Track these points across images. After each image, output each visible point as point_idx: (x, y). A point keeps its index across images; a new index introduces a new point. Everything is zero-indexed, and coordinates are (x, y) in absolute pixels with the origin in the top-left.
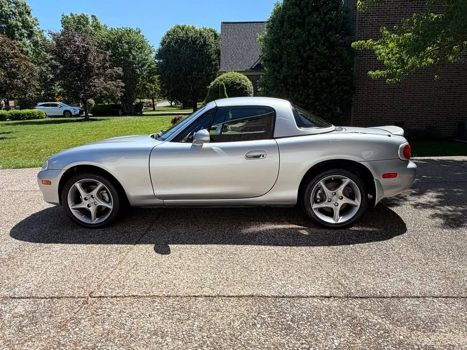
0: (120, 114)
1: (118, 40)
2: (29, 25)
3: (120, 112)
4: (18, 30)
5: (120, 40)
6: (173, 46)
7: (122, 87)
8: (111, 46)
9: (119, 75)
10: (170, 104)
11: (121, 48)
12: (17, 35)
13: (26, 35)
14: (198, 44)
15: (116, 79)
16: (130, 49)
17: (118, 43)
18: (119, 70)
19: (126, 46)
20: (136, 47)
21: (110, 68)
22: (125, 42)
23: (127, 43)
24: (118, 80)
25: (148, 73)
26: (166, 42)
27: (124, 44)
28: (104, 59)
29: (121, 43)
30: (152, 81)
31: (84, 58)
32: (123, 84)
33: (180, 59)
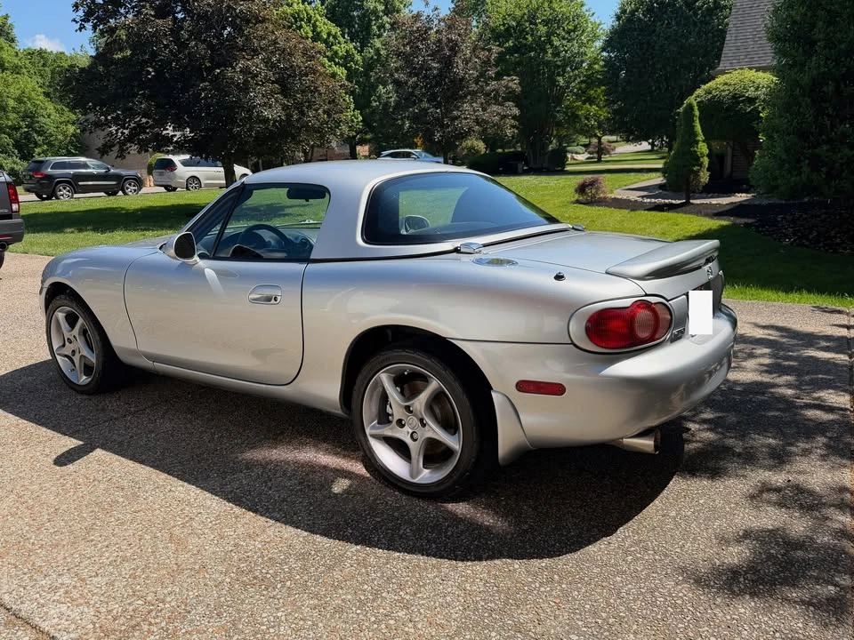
0: (520, 170)
1: (529, 17)
2: (394, 7)
3: (522, 166)
4: (378, 18)
5: (532, 19)
6: (639, 19)
7: (514, 117)
8: (515, 32)
9: (510, 92)
10: (649, 147)
11: (532, 35)
12: (375, 27)
13: (388, 26)
14: (700, 8)
15: (506, 99)
16: (549, 35)
17: (527, 24)
18: (513, 82)
19: (543, 29)
20: (564, 29)
21: (496, 79)
22: (542, 21)
23: (546, 22)
24: (507, 104)
25: (582, 82)
26: (626, 11)
27: (540, 26)
28: (486, 63)
29: (536, 24)
30: (591, 101)
31: (448, 63)
32: (516, 111)
33: (653, 47)
